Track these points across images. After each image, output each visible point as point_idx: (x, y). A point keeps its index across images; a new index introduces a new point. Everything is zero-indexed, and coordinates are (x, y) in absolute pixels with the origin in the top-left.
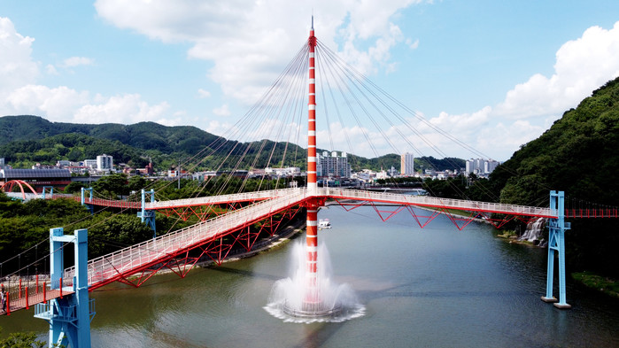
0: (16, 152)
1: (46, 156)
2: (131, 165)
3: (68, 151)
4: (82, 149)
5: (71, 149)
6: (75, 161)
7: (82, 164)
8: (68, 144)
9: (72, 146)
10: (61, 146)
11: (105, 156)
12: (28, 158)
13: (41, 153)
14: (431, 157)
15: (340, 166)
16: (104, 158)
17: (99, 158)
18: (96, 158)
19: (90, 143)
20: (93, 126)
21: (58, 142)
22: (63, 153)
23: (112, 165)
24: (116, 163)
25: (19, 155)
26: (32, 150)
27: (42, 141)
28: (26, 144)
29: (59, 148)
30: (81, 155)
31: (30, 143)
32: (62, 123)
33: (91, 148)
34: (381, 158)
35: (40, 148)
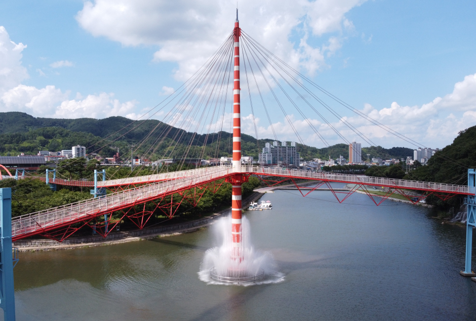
0: (5, 143)
1: (30, 147)
2: (101, 155)
3: (48, 143)
4: (60, 141)
5: (50, 141)
6: (53, 151)
7: (59, 154)
8: (48, 136)
9: (51, 138)
10: (42, 138)
11: (79, 146)
12: (15, 149)
13: (25, 144)
14: (379, 147)
15: (289, 155)
16: (78, 149)
17: (74, 148)
18: (71, 149)
19: (67, 135)
20: (70, 121)
21: (40, 135)
22: (43, 144)
23: (85, 154)
24: (88, 153)
25: (6, 146)
26: (18, 142)
27: (26, 134)
28: (13, 137)
29: (40, 141)
30: (59, 146)
31: (16, 135)
32: (43, 119)
33: (68, 140)
34: (330, 148)
35: (24, 140)
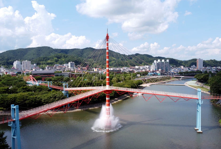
0: (40, 61)
1: (51, 63)
2: (81, 66)
3: (58, 60)
4: (64, 60)
5: (60, 59)
6: (61, 64)
7: (63, 65)
8: (59, 58)
9: (60, 58)
10: (56, 58)
11: (71, 62)
12: (45, 64)
13: (49, 61)
14: (214, 60)
15: (166, 66)
16: (71, 63)
17: (69, 63)
18: (68, 63)
19: (67, 57)
20: (69, 50)
21: (55, 57)
22: (57, 61)
23: (74, 66)
24: (76, 65)
25: (41, 62)
26: (46, 60)
27: (50, 57)
28: (44, 58)
29: (55, 60)
30: (63, 62)
31: (45, 58)
32: (57, 49)
33: (67, 59)
34: (189, 61)
35: (49, 59)
